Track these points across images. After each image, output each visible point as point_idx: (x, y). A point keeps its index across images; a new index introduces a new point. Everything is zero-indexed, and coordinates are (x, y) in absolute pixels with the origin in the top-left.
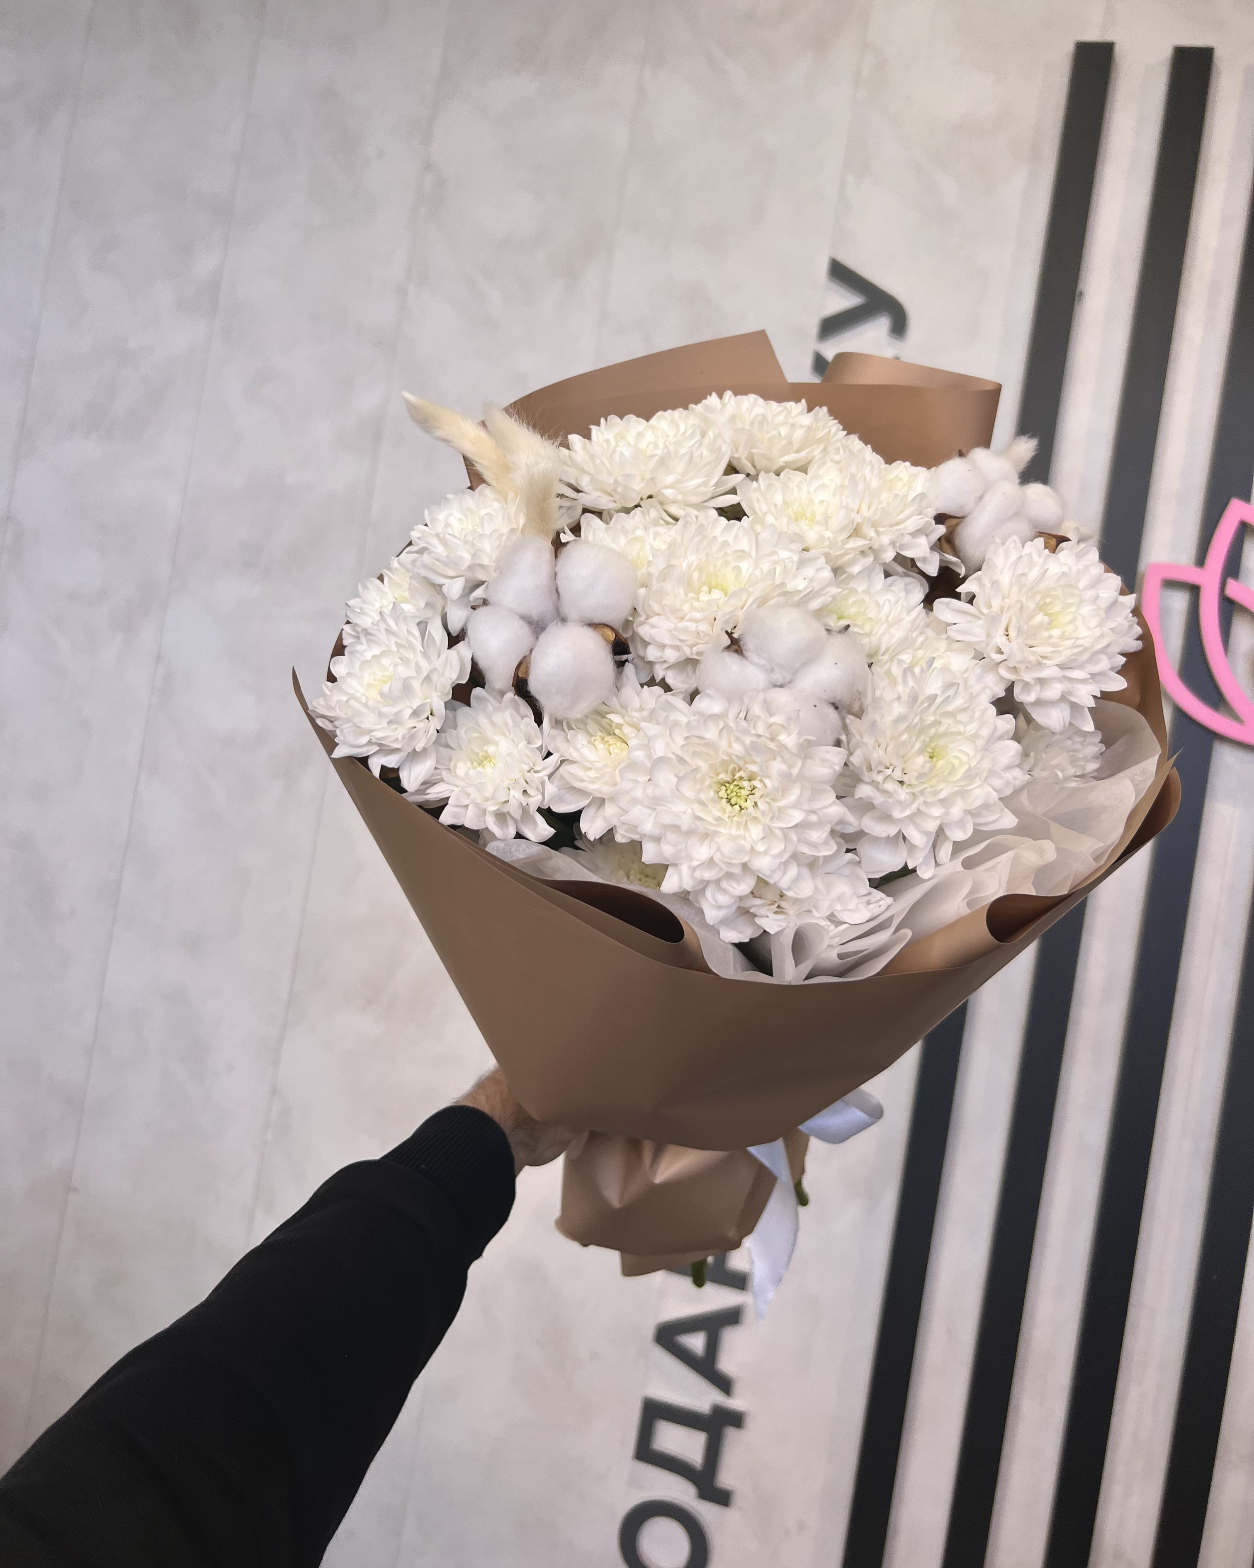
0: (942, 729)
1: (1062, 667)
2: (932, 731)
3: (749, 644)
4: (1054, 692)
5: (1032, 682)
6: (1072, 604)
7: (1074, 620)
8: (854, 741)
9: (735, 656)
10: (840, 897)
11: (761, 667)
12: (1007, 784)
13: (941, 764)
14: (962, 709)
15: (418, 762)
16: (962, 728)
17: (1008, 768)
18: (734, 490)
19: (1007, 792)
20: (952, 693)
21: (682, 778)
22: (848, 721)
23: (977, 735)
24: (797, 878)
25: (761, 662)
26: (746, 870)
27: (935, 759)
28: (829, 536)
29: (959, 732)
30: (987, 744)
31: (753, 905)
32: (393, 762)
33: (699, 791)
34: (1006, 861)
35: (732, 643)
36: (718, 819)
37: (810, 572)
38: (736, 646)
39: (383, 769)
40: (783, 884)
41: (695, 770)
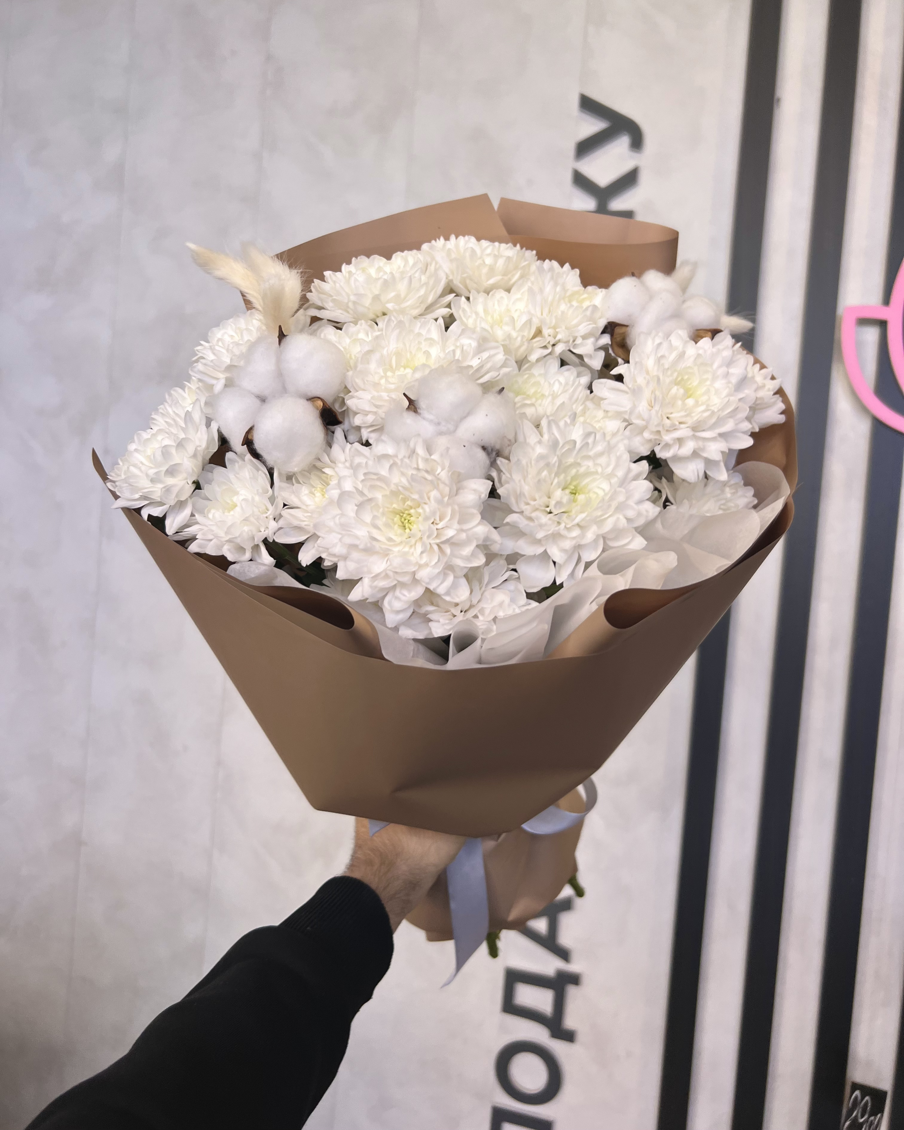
0: (582, 470)
1: (695, 428)
3: (422, 404)
4: (689, 447)
5: (672, 442)
6: (707, 379)
7: (707, 392)
8: (504, 478)
9: (412, 413)
10: (501, 604)
11: (431, 421)
12: (639, 514)
13: (581, 498)
14: (601, 454)
15: (178, 513)
16: (600, 470)
17: (640, 502)
18: (449, 306)
19: (641, 522)
20: (590, 440)
21: (360, 506)
22: (498, 462)
23: (612, 475)
24: (454, 586)
25: (431, 417)
26: (415, 581)
27: (577, 494)
28: (514, 334)
29: (596, 473)
30: (622, 483)
31: (427, 611)
32: (157, 512)
33: (375, 517)
34: (631, 570)
35: (410, 404)
36: (390, 539)
37: (485, 355)
38: (412, 406)
39: (150, 517)
40: (441, 590)
41: (370, 500)
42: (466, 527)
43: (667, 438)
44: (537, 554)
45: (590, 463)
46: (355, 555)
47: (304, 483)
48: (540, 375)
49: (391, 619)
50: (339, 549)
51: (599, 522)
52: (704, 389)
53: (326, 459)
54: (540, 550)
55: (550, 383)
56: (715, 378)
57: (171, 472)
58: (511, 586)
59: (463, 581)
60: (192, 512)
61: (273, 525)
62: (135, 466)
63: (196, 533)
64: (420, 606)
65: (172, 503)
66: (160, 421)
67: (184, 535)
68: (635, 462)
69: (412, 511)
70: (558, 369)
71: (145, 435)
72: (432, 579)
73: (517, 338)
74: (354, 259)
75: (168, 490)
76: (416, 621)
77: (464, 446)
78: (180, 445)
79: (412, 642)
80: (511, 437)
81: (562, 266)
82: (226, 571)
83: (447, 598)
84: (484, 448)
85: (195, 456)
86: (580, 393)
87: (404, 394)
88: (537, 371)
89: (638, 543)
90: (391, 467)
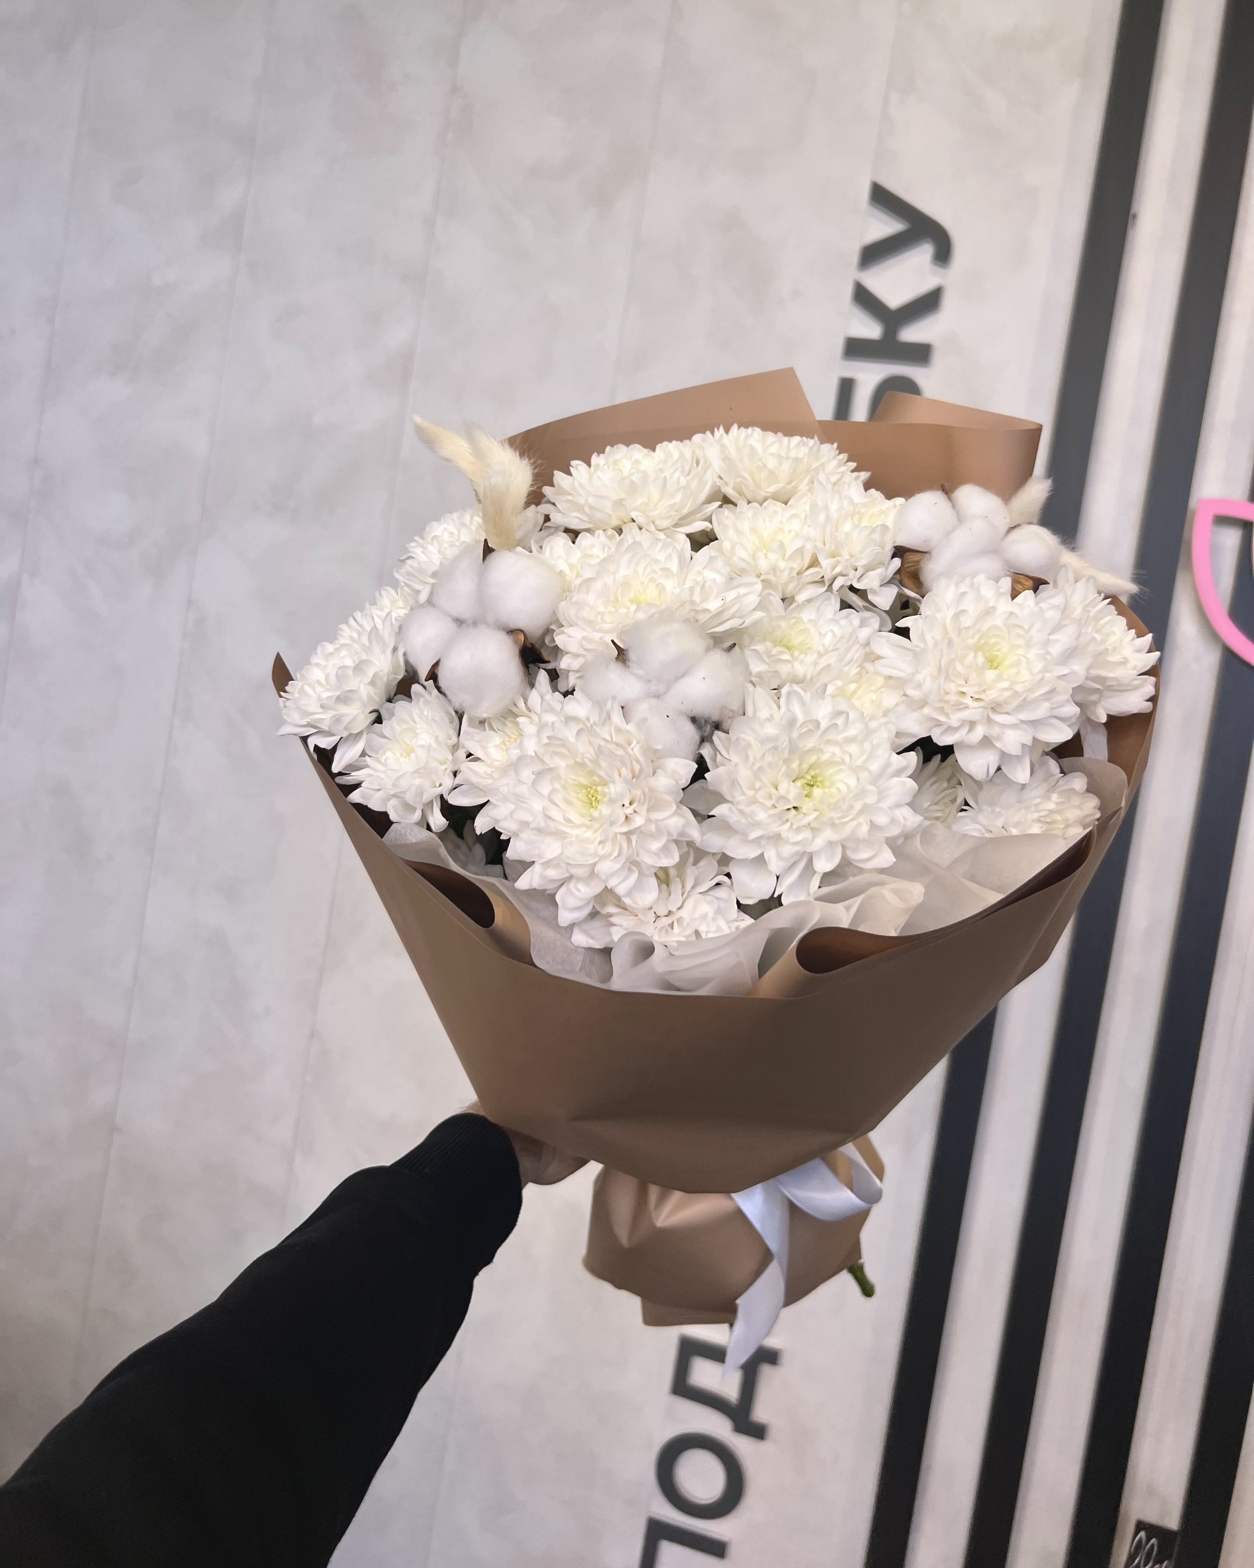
0: (825, 757)
3: (632, 656)
4: (977, 734)
5: (959, 724)
6: (1019, 647)
7: (1017, 664)
8: (718, 757)
9: (620, 665)
10: (703, 917)
11: (640, 678)
12: (893, 821)
13: (817, 792)
14: (850, 740)
15: (351, 746)
16: (847, 759)
17: (898, 806)
18: (710, 518)
19: (895, 831)
20: (840, 721)
21: (539, 774)
22: (715, 738)
23: (862, 768)
25: (641, 672)
26: (593, 874)
27: (815, 787)
28: (782, 564)
29: (843, 762)
30: (876, 779)
31: (608, 912)
32: (325, 743)
33: (554, 790)
36: (568, 820)
37: (731, 595)
39: (317, 746)
40: (621, 890)
41: (551, 769)
42: (658, 817)
43: (953, 718)
45: (836, 750)
46: (528, 834)
47: (497, 730)
48: (811, 620)
49: (565, 916)
51: (835, 825)
52: (1013, 660)
53: (523, 705)
54: (754, 853)
55: (821, 634)
56: (1029, 646)
57: (344, 699)
58: (721, 893)
59: (653, 881)
60: (363, 752)
61: (451, 780)
62: (309, 685)
63: (362, 779)
64: (604, 905)
65: (345, 734)
66: (346, 632)
67: (350, 778)
68: (898, 753)
69: (599, 788)
70: (835, 613)
71: (330, 648)
72: (612, 875)
73: (784, 570)
74: (609, 447)
75: (339, 719)
77: (668, 716)
78: (359, 668)
79: (583, 951)
80: (736, 707)
82: (385, 833)
83: (629, 901)
84: (694, 720)
85: (372, 683)
86: (856, 652)
87: (613, 641)
88: (805, 615)
89: (887, 858)
90: (579, 732)
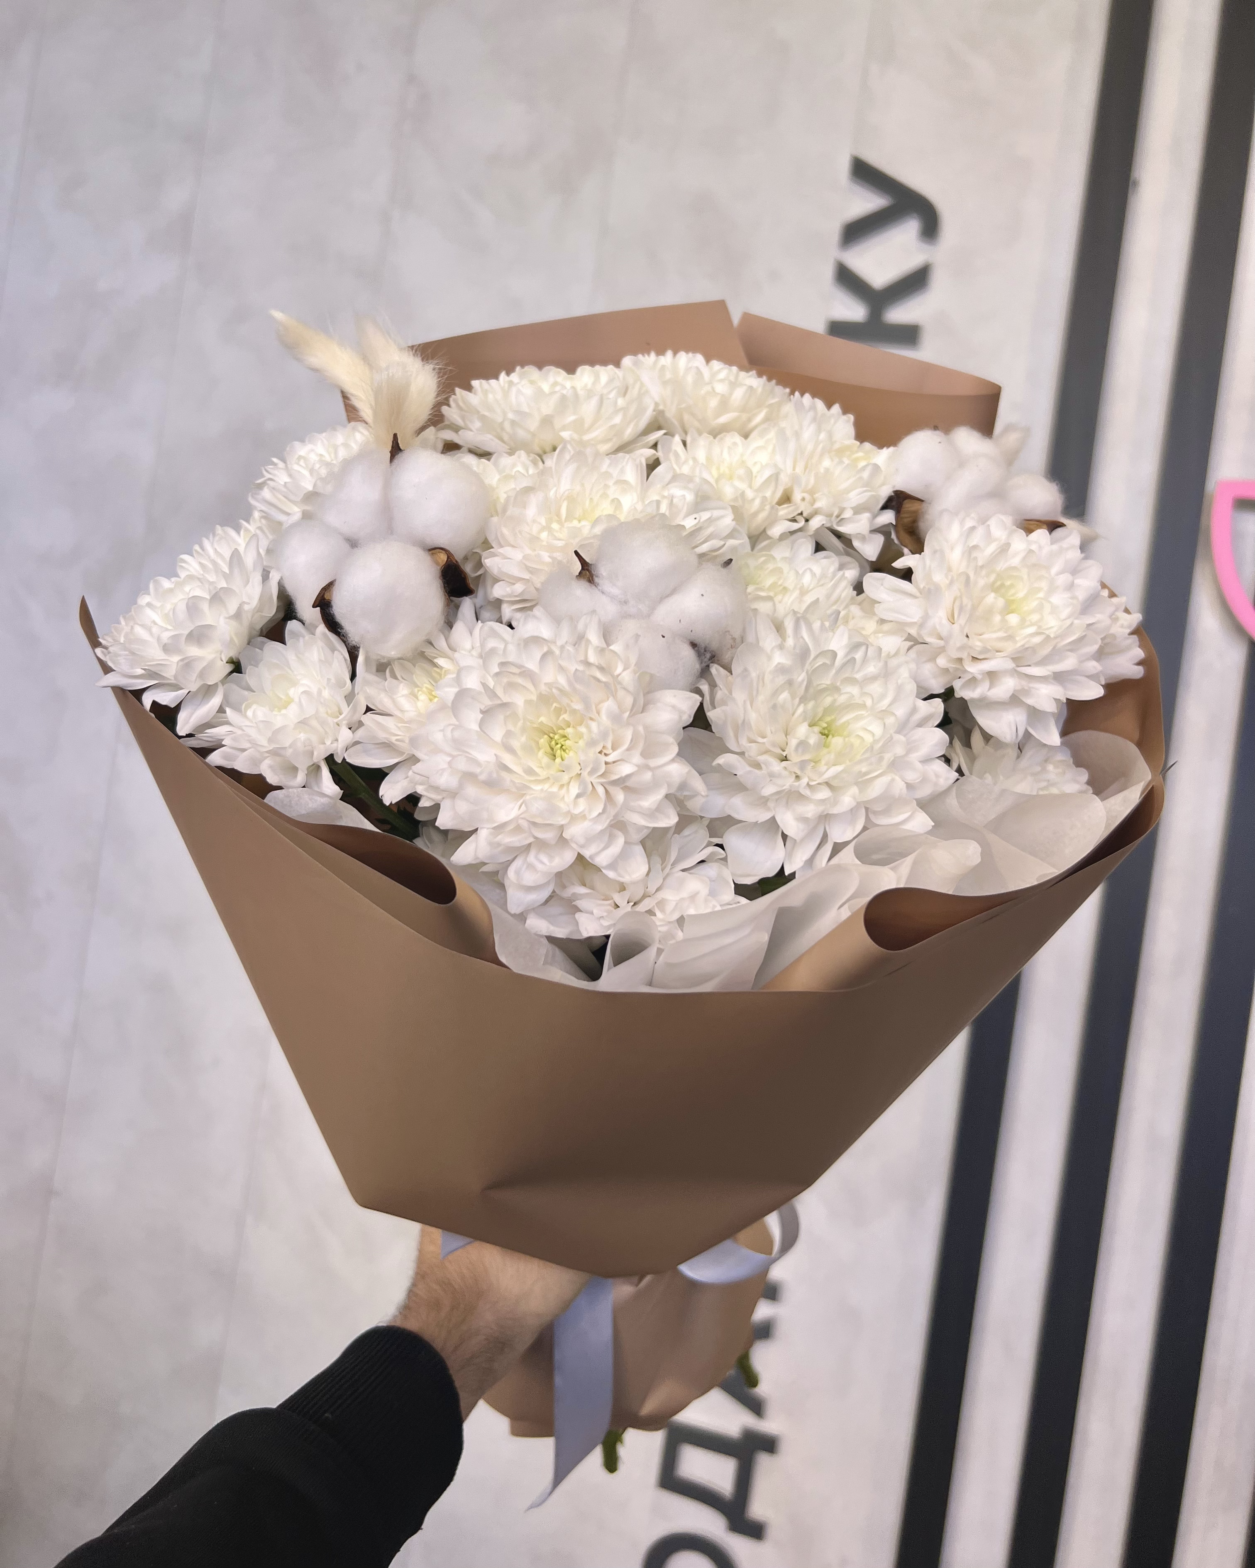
0: (842, 699)
1: (1018, 659)
2: (828, 700)
3: (603, 570)
4: (1006, 687)
5: (979, 677)
6: (1039, 590)
7: (1040, 608)
8: (719, 695)
9: (584, 584)
10: (693, 897)
11: (613, 598)
12: (924, 778)
13: (836, 742)
14: (873, 678)
15: (200, 705)
16: (869, 702)
17: (926, 761)
18: (655, 446)
19: (925, 792)
20: (859, 655)
21: (486, 713)
22: (713, 671)
23: (886, 712)
24: (623, 855)
25: (615, 591)
26: (562, 841)
27: (830, 737)
28: (750, 494)
29: (863, 706)
30: (902, 727)
31: (574, 894)
32: (166, 698)
33: (509, 734)
34: (908, 861)
35: (583, 569)
36: (530, 771)
37: (705, 516)
38: (587, 572)
39: (154, 703)
40: (602, 860)
41: (504, 705)
42: (653, 763)
43: (974, 669)
44: (758, 822)
45: (854, 690)
46: (471, 790)
47: (403, 678)
48: (784, 559)
49: (517, 900)
50: (446, 780)
51: (863, 782)
52: (1035, 604)
53: (442, 643)
54: (764, 816)
55: (797, 572)
56: (1052, 589)
57: (198, 636)
58: (711, 870)
59: (639, 849)
60: (221, 706)
61: (346, 736)
62: (142, 626)
63: (222, 738)
64: (564, 887)
65: (194, 687)
66: (190, 564)
67: (204, 739)
68: (925, 699)
69: (570, 731)
70: (812, 555)
71: (166, 584)
72: (590, 840)
73: (753, 500)
74: (518, 368)
75: (187, 664)
76: (554, 909)
77: (663, 637)
78: (217, 598)
79: (545, 941)
80: (737, 634)
81: (829, 406)
82: (263, 798)
83: (611, 874)
84: (694, 645)
85: (238, 616)
86: (844, 590)
87: (576, 553)
88: (780, 552)
89: (920, 822)
90: (544, 656)
